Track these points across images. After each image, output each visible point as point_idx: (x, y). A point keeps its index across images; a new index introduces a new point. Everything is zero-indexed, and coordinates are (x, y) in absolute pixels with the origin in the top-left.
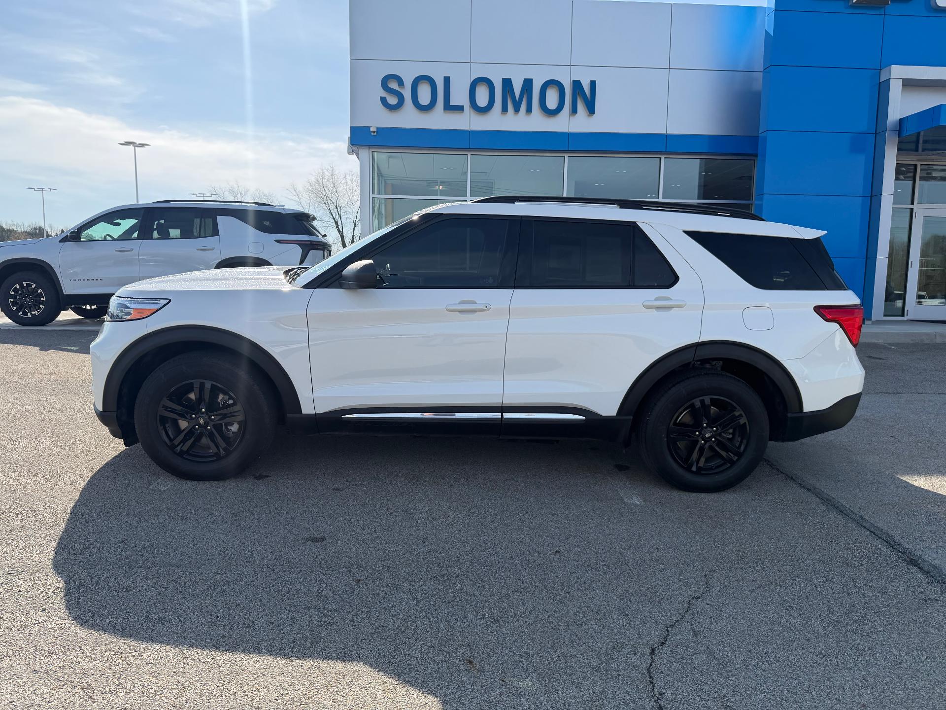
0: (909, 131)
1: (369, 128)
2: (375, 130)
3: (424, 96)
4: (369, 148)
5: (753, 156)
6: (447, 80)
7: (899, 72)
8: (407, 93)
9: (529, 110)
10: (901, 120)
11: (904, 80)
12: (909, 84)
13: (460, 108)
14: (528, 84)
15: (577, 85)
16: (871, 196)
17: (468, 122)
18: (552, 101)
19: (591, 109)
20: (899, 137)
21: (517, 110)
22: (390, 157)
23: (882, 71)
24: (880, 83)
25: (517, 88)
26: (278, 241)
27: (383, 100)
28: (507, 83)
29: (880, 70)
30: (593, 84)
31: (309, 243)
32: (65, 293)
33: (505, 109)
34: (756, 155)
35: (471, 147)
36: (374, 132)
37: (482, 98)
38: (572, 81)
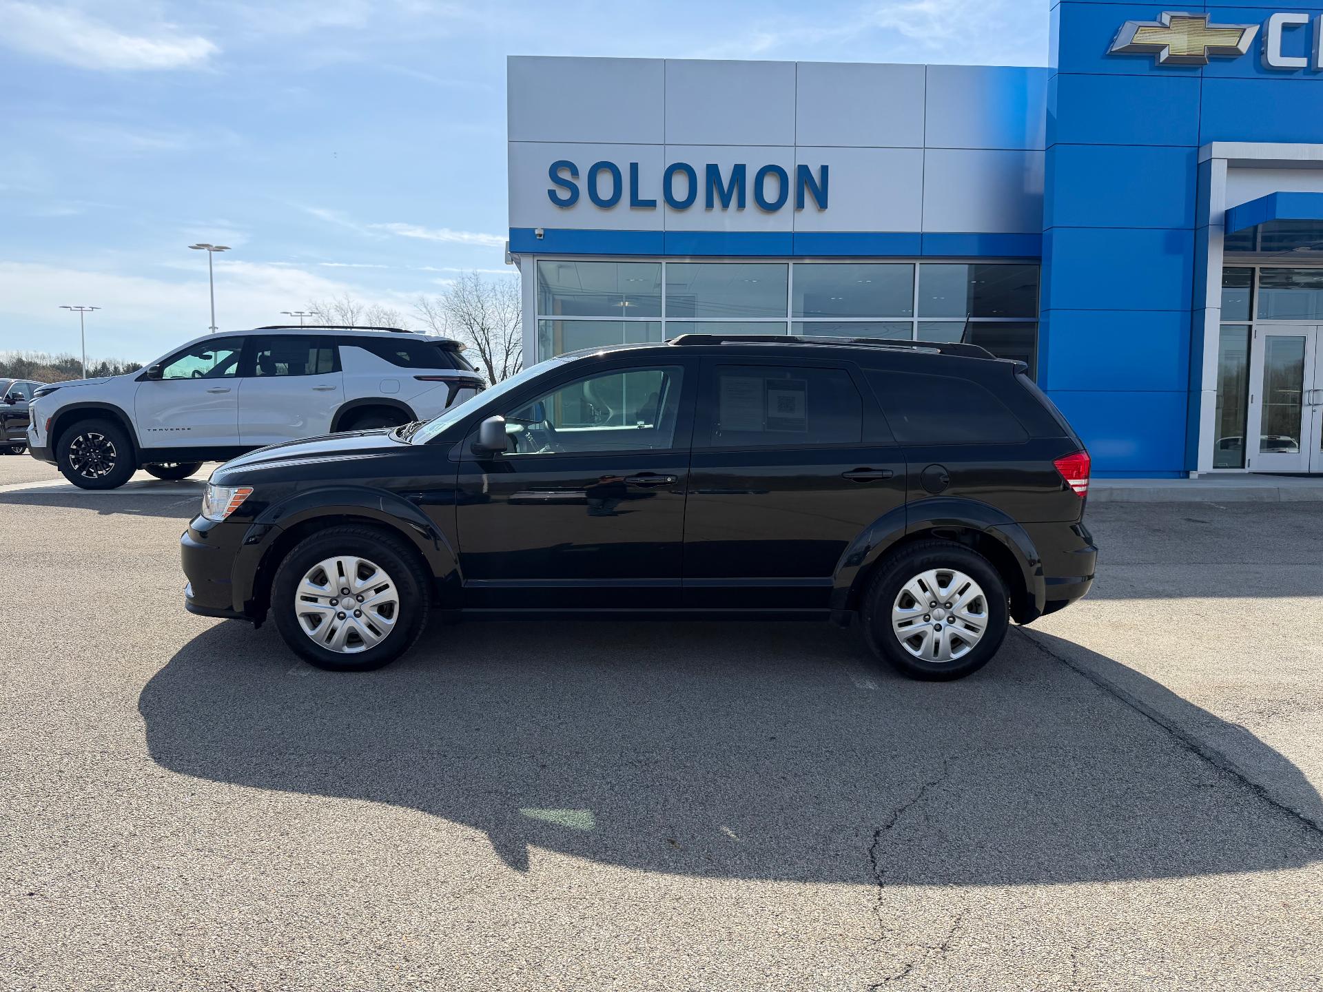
0: (1238, 227)
1: (533, 230)
2: (542, 232)
3: (605, 187)
4: (534, 256)
5: (1038, 259)
6: (634, 167)
7: (1222, 151)
8: (582, 184)
9: (741, 205)
10: (1227, 212)
11: (1230, 161)
12: (1235, 165)
13: (651, 204)
14: (739, 170)
15: (803, 171)
16: (1192, 311)
17: (661, 220)
18: (771, 191)
19: (822, 202)
20: (1225, 234)
21: (725, 205)
22: (561, 267)
23: (1200, 149)
24: (1198, 165)
25: (726, 176)
26: (418, 378)
27: (552, 194)
28: (712, 170)
29: (1199, 147)
30: (825, 169)
31: (458, 379)
32: (141, 447)
33: (709, 205)
34: (1039, 259)
35: (666, 254)
36: (540, 235)
37: (680, 189)
38: (796, 166)
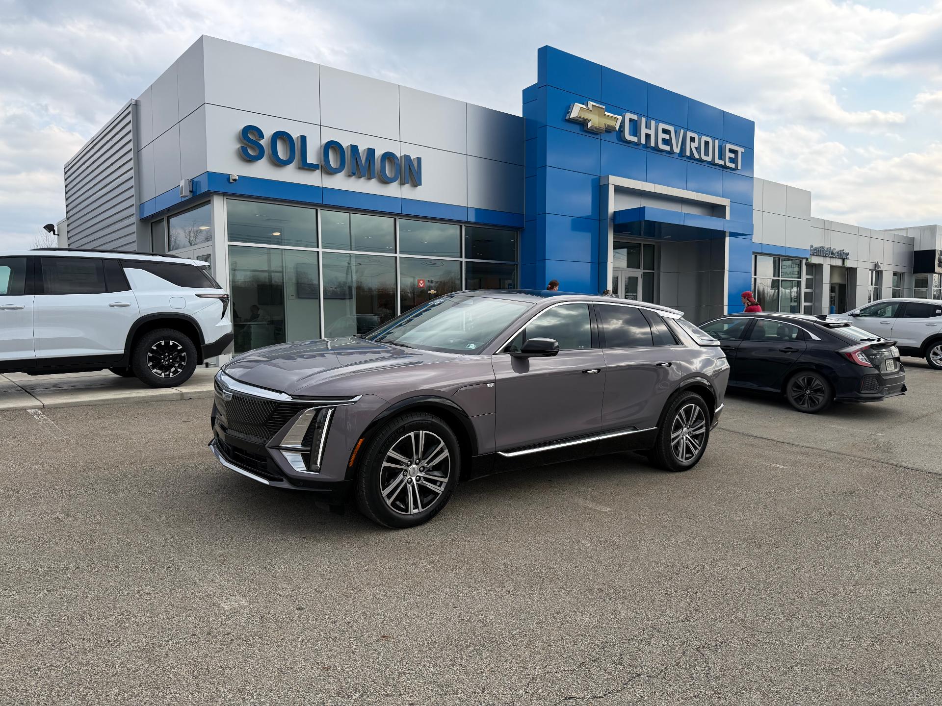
0: (620, 221)
1: (229, 175)
2: (237, 178)
4: (224, 195)
5: (519, 228)
7: (614, 180)
8: (267, 146)
9: (372, 176)
10: (615, 213)
11: (615, 186)
12: (619, 190)
13: (313, 167)
14: (371, 152)
15: (407, 159)
16: (599, 263)
18: (389, 169)
19: (417, 182)
20: (614, 225)
21: (363, 175)
23: (602, 178)
24: (600, 186)
25: (363, 155)
27: (244, 150)
28: (354, 149)
33: (353, 173)
35: (324, 203)
36: (235, 180)
37: (333, 161)
38: (404, 155)
